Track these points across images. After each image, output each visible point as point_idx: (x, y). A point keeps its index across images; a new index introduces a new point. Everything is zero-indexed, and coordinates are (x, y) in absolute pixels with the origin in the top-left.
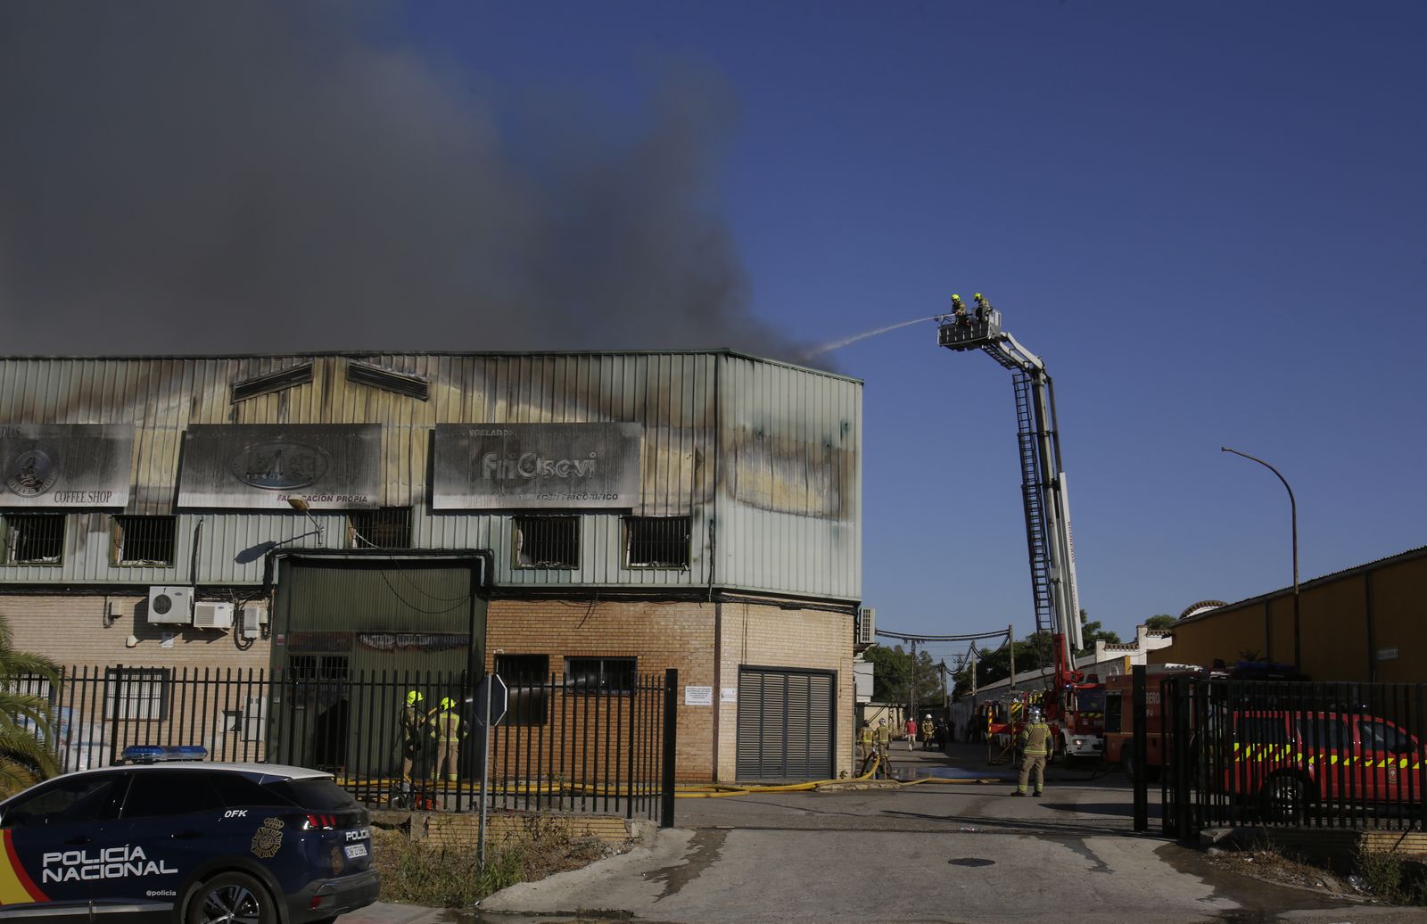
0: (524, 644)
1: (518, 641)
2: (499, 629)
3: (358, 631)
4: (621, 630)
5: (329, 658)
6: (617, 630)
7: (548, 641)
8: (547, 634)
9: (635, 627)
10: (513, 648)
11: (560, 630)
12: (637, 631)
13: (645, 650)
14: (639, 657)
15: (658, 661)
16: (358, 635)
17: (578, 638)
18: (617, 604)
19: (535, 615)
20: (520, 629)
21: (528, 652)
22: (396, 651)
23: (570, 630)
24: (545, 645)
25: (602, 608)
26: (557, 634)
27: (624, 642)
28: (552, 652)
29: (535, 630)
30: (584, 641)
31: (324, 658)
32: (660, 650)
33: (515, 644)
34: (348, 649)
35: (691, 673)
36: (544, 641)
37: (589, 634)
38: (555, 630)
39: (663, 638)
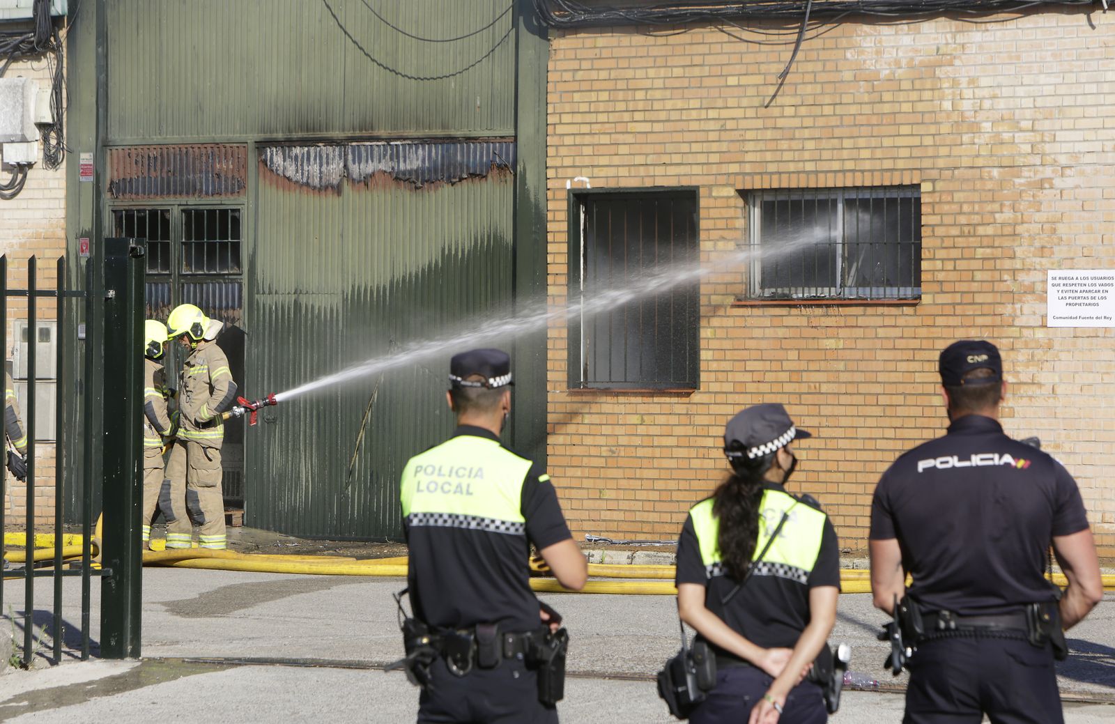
0: (639, 160)
1: (623, 150)
2: (578, 118)
3: (260, 136)
4: (878, 108)
5: (199, 214)
6: (867, 109)
7: (695, 147)
8: (694, 126)
9: (914, 96)
10: (612, 172)
11: (725, 114)
12: (920, 107)
13: (941, 163)
14: (925, 187)
15: (976, 197)
16: (262, 145)
17: (769, 134)
18: (866, 28)
19: (662, 72)
20: (626, 117)
21: (648, 183)
22: (347, 188)
23: (751, 113)
24: (690, 159)
25: (829, 43)
26: (717, 125)
27: (887, 142)
28: (710, 180)
29: (663, 116)
30: (784, 145)
31: (187, 212)
32: (980, 162)
33: (616, 160)
34: (240, 187)
35: (1061, 228)
36: (685, 148)
37: (796, 122)
38: (712, 114)
39: (987, 126)
